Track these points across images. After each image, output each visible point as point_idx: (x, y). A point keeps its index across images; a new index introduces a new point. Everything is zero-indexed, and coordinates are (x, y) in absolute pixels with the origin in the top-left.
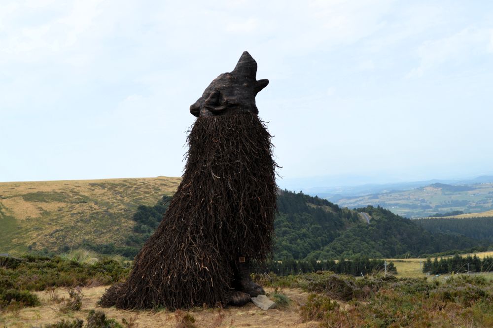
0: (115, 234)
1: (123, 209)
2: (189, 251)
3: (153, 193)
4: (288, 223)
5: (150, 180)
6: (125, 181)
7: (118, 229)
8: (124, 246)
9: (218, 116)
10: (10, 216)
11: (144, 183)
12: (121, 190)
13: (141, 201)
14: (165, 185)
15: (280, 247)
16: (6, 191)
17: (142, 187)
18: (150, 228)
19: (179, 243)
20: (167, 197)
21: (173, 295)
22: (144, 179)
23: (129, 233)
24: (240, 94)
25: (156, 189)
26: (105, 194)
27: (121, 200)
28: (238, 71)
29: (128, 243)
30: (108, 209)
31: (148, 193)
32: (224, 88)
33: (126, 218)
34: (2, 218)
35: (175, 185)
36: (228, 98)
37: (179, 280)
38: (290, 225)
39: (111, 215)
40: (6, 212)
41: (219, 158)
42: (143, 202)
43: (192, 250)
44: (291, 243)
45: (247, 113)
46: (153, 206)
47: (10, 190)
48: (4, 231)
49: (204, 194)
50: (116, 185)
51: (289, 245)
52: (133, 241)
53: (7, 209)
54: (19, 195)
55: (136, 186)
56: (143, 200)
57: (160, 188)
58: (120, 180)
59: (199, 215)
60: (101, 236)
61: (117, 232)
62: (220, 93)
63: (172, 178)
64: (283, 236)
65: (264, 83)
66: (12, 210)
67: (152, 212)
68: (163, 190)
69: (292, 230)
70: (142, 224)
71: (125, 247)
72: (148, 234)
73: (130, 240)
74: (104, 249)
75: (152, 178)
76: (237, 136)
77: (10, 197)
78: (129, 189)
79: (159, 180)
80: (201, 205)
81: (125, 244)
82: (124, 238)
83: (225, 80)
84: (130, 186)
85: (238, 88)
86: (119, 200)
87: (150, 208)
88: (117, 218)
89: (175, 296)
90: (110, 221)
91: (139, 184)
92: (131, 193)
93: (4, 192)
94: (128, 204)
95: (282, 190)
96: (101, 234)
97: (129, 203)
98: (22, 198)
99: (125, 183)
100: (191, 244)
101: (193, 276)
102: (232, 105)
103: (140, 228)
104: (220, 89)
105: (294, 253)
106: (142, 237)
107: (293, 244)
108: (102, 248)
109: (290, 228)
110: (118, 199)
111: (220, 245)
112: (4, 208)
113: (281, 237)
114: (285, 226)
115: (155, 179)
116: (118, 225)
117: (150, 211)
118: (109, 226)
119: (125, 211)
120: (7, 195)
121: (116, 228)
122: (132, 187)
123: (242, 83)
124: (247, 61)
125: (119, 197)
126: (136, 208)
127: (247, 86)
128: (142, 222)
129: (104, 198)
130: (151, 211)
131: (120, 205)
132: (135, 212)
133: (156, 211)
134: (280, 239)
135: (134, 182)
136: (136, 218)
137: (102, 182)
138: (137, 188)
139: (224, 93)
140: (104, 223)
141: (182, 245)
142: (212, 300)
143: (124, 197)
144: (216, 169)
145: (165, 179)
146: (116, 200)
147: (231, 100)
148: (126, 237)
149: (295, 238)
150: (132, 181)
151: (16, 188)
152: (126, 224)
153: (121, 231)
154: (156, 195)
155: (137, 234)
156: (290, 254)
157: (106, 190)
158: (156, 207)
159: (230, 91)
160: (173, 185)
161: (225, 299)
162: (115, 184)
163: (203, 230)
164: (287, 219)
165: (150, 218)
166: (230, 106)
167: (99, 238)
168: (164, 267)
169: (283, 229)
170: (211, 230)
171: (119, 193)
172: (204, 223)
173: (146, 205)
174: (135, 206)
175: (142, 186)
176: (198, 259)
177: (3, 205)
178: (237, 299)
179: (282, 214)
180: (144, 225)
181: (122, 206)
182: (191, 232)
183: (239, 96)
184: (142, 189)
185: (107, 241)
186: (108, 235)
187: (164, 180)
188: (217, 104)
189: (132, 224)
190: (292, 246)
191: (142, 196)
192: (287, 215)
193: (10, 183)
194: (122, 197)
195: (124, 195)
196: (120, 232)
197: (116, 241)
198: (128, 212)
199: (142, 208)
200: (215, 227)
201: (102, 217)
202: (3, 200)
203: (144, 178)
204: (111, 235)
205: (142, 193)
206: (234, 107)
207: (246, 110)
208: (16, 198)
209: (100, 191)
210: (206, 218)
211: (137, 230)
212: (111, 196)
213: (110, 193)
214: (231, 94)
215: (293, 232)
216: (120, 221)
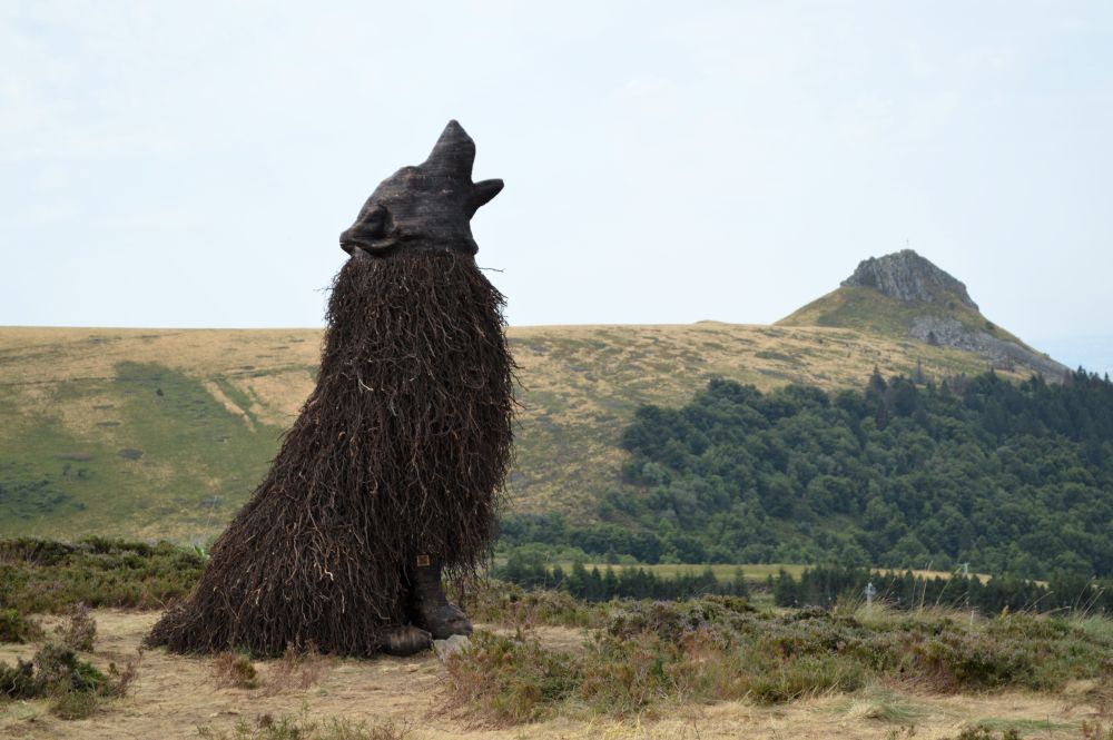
0: (567, 487)
1: (593, 414)
2: (305, 540)
3: (683, 369)
4: (1082, 469)
5: (673, 331)
6: (602, 332)
7: (576, 474)
8: (593, 522)
9: (380, 261)
10: (274, 426)
11: (656, 342)
12: (589, 360)
13: (645, 391)
14: (718, 347)
15: (1056, 539)
16: (264, 353)
17: (650, 352)
18: (670, 471)
19: (286, 523)
20: (723, 383)
21: (265, 628)
22: (657, 329)
23: (607, 484)
24: (429, 214)
25: (692, 360)
26: (544, 369)
27: (588, 389)
28: (434, 163)
29: (604, 515)
30: (549, 412)
31: (666, 369)
32: (396, 202)
33: (600, 440)
34: (252, 429)
35: (746, 347)
36: (402, 223)
37: (278, 598)
38: (1089, 477)
39: (557, 430)
40: (264, 414)
41: (374, 348)
42: (651, 396)
43: (310, 537)
44: (1088, 529)
45: (443, 254)
46: (681, 407)
47: (274, 352)
48: (257, 468)
49: (346, 423)
50: (577, 345)
51: (1082, 533)
52: (619, 506)
53: (266, 405)
54: (301, 367)
55: (632, 349)
56: (652, 391)
57: (703, 355)
58: (588, 329)
59: (333, 467)
60: (529, 490)
61: (575, 481)
62: (386, 211)
63: (739, 328)
64: (1068, 507)
65: (493, 188)
66: (281, 409)
67: (675, 425)
68: (710, 361)
69: (1095, 490)
70: (646, 458)
71: (597, 525)
72: (662, 488)
73: (610, 505)
74: (535, 528)
75: (682, 326)
76: (416, 303)
77: (274, 373)
78: (612, 358)
79: (702, 331)
80: (338, 446)
81: (595, 515)
82: (593, 498)
83: (401, 183)
84: (616, 346)
85: (427, 201)
86: (581, 388)
87: (672, 413)
88: (577, 439)
89: (269, 629)
90: (555, 448)
91: (642, 341)
92: (619, 369)
93: (260, 357)
94: (607, 401)
95: (1067, 370)
96: (527, 485)
97: (610, 397)
98: (308, 375)
99: (601, 339)
100: (310, 524)
101: (307, 590)
102: (408, 238)
103: (641, 472)
104: (387, 202)
105: (1097, 558)
106: (647, 496)
107: (1094, 533)
108: (528, 524)
109: (1088, 484)
110: (580, 384)
111: (372, 529)
112: (259, 402)
113: (1061, 509)
114: (1074, 479)
115: (689, 330)
116: (576, 460)
117: (671, 423)
118: (552, 463)
119: (598, 419)
120: (268, 364)
121: (571, 469)
122: (621, 351)
123: (439, 188)
124: (452, 143)
125: (582, 381)
126: (631, 414)
127: (449, 196)
128: (648, 453)
129: (539, 381)
130: (675, 421)
131: (585, 402)
132: (629, 424)
133: (687, 423)
134: (1058, 515)
135: (627, 337)
136: (630, 441)
137: (536, 333)
138: (635, 356)
139: (394, 212)
140: (538, 454)
141: (293, 526)
142: (345, 641)
143: (596, 381)
144: (368, 371)
145: (719, 329)
146: (575, 386)
147: (406, 227)
148: (598, 495)
149: (1104, 515)
150: (621, 334)
151: (292, 347)
152: (600, 458)
153: (585, 478)
154: (691, 375)
155: (631, 488)
156: (1085, 563)
157: (546, 358)
158: (689, 413)
159: (408, 205)
160: (740, 347)
161: (372, 639)
162: (572, 342)
163: (336, 498)
164: (1080, 456)
165: (672, 443)
166: (407, 240)
167: (522, 496)
168: (253, 569)
169: (1068, 486)
170: (355, 496)
171: (584, 367)
172: (340, 483)
173: (661, 405)
174: (627, 407)
175: (651, 348)
176: (319, 555)
177: (255, 395)
178: (396, 641)
179: (1067, 441)
180: (653, 462)
181: (591, 406)
182: (313, 502)
183: (427, 217)
184: (650, 358)
185: (543, 506)
186: (549, 489)
187: (716, 333)
188: (379, 234)
189: (617, 457)
190: (1094, 538)
191: (649, 378)
192: (1080, 446)
193: (276, 331)
194: (590, 378)
195: (596, 372)
196: (582, 481)
197: (571, 505)
198: (607, 422)
199: (648, 413)
200: (364, 491)
201: (531, 435)
202: (256, 379)
203: (655, 326)
204: (557, 488)
205: (651, 369)
206: (413, 242)
207: (439, 248)
208: (291, 375)
209: (529, 360)
210: (345, 472)
211: (630, 475)
212: (558, 377)
213: (557, 367)
214: (409, 212)
215: (1097, 497)
216: (584, 448)
